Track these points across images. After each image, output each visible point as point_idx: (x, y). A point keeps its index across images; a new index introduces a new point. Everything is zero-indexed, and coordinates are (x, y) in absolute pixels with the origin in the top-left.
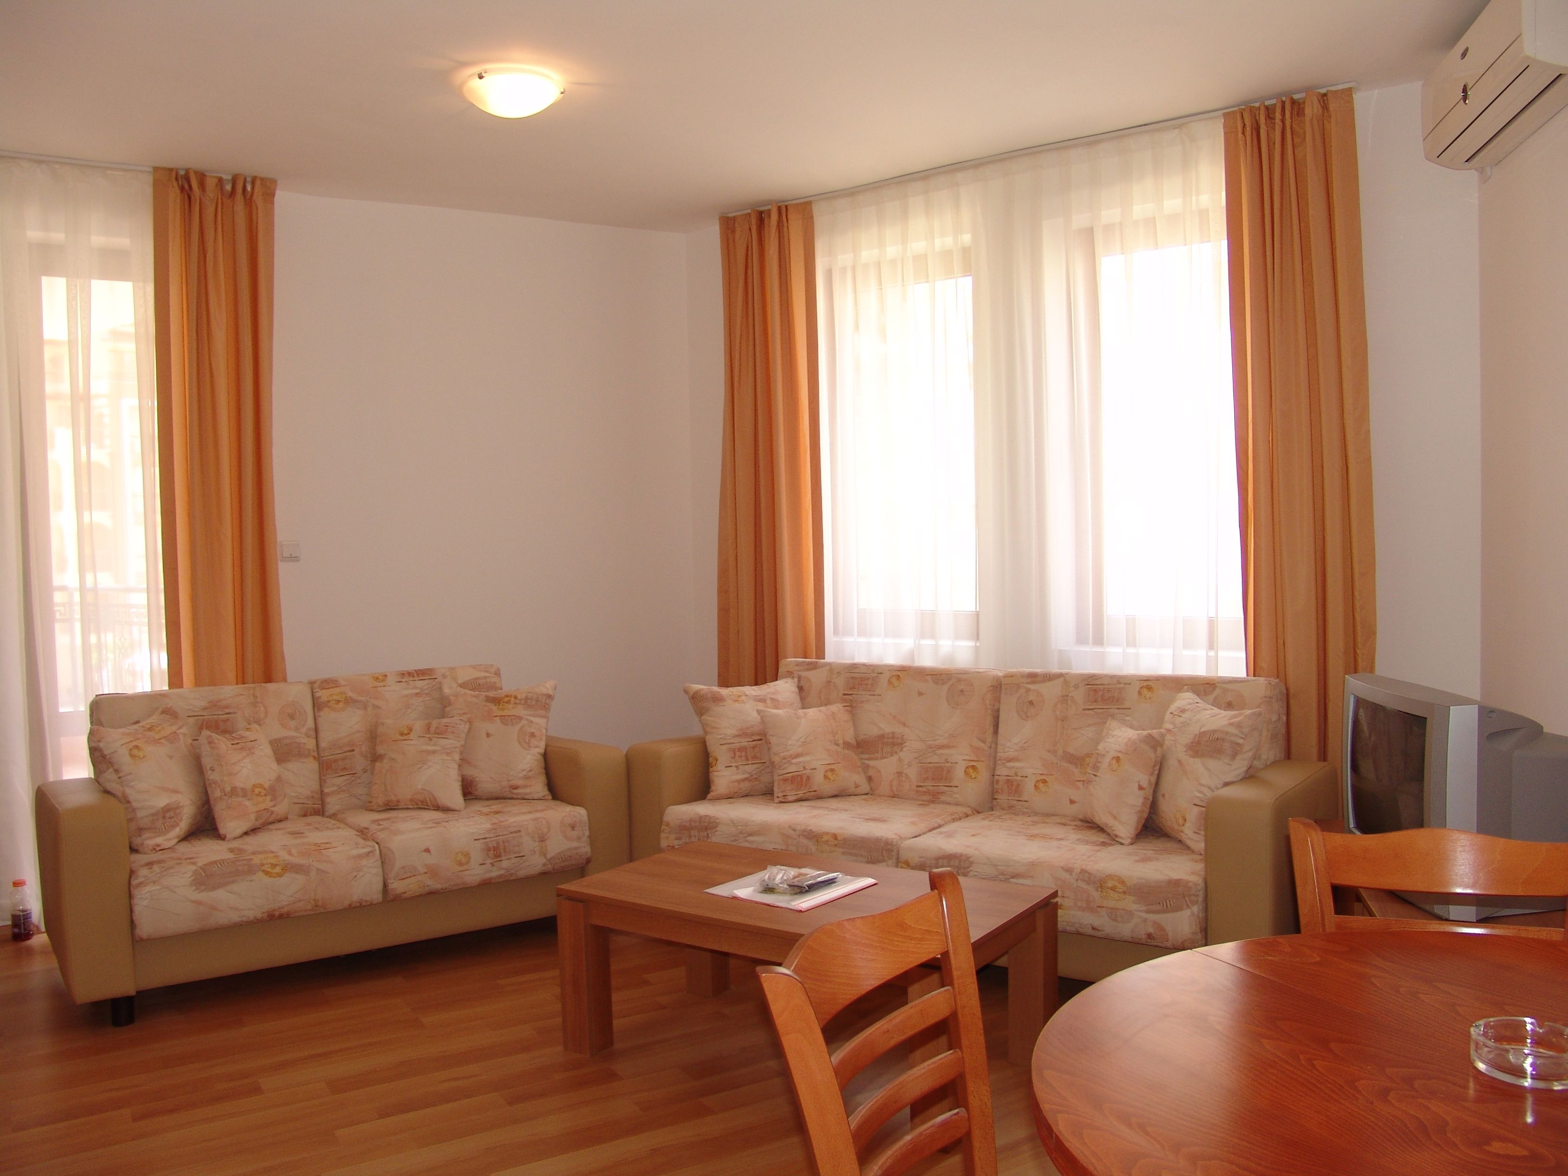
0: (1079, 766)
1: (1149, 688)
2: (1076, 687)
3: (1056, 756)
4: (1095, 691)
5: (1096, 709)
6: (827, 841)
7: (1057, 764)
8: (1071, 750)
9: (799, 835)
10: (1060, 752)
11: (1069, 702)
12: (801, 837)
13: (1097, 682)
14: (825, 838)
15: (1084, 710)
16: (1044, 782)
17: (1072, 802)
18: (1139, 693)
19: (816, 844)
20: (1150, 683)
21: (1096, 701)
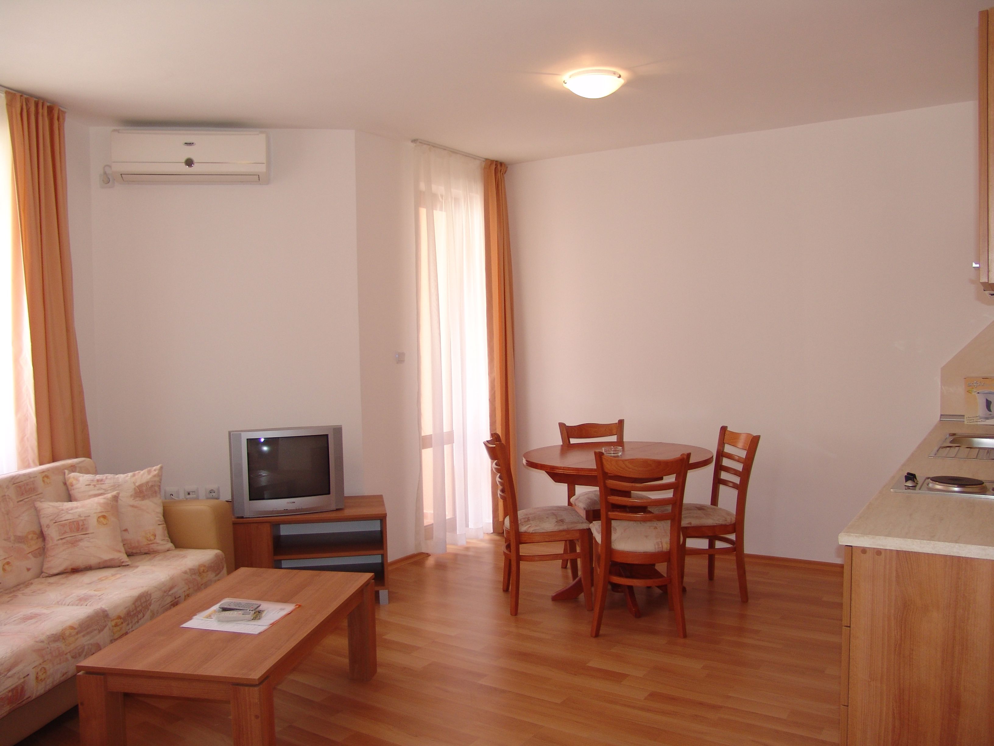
0: (26, 543)
1: (47, 477)
2: (8, 487)
3: (10, 542)
4: (20, 487)
5: (24, 499)
6: (70, 634)
7: (13, 547)
8: (19, 534)
9: (49, 643)
10: (12, 538)
11: (8, 500)
12: (50, 643)
13: (18, 481)
14: (67, 633)
15: (18, 502)
16: (8, 563)
17: (28, 570)
18: (44, 481)
19: (64, 641)
20: (46, 473)
21: (22, 494)
